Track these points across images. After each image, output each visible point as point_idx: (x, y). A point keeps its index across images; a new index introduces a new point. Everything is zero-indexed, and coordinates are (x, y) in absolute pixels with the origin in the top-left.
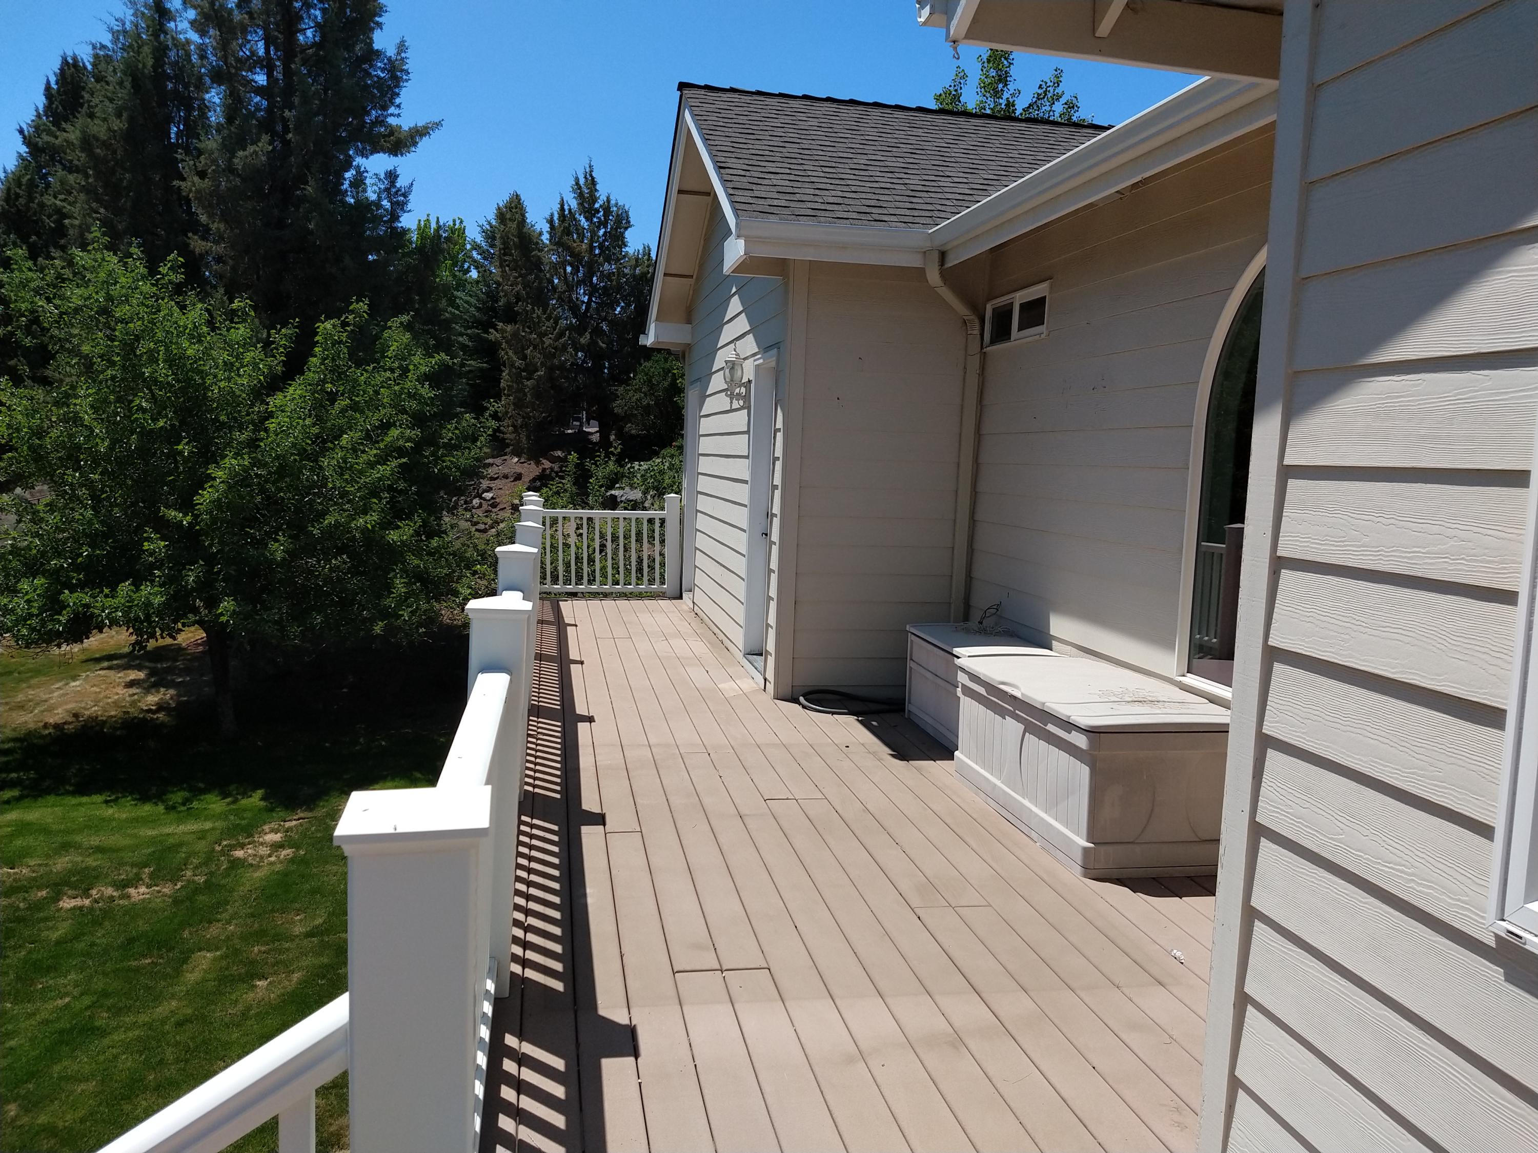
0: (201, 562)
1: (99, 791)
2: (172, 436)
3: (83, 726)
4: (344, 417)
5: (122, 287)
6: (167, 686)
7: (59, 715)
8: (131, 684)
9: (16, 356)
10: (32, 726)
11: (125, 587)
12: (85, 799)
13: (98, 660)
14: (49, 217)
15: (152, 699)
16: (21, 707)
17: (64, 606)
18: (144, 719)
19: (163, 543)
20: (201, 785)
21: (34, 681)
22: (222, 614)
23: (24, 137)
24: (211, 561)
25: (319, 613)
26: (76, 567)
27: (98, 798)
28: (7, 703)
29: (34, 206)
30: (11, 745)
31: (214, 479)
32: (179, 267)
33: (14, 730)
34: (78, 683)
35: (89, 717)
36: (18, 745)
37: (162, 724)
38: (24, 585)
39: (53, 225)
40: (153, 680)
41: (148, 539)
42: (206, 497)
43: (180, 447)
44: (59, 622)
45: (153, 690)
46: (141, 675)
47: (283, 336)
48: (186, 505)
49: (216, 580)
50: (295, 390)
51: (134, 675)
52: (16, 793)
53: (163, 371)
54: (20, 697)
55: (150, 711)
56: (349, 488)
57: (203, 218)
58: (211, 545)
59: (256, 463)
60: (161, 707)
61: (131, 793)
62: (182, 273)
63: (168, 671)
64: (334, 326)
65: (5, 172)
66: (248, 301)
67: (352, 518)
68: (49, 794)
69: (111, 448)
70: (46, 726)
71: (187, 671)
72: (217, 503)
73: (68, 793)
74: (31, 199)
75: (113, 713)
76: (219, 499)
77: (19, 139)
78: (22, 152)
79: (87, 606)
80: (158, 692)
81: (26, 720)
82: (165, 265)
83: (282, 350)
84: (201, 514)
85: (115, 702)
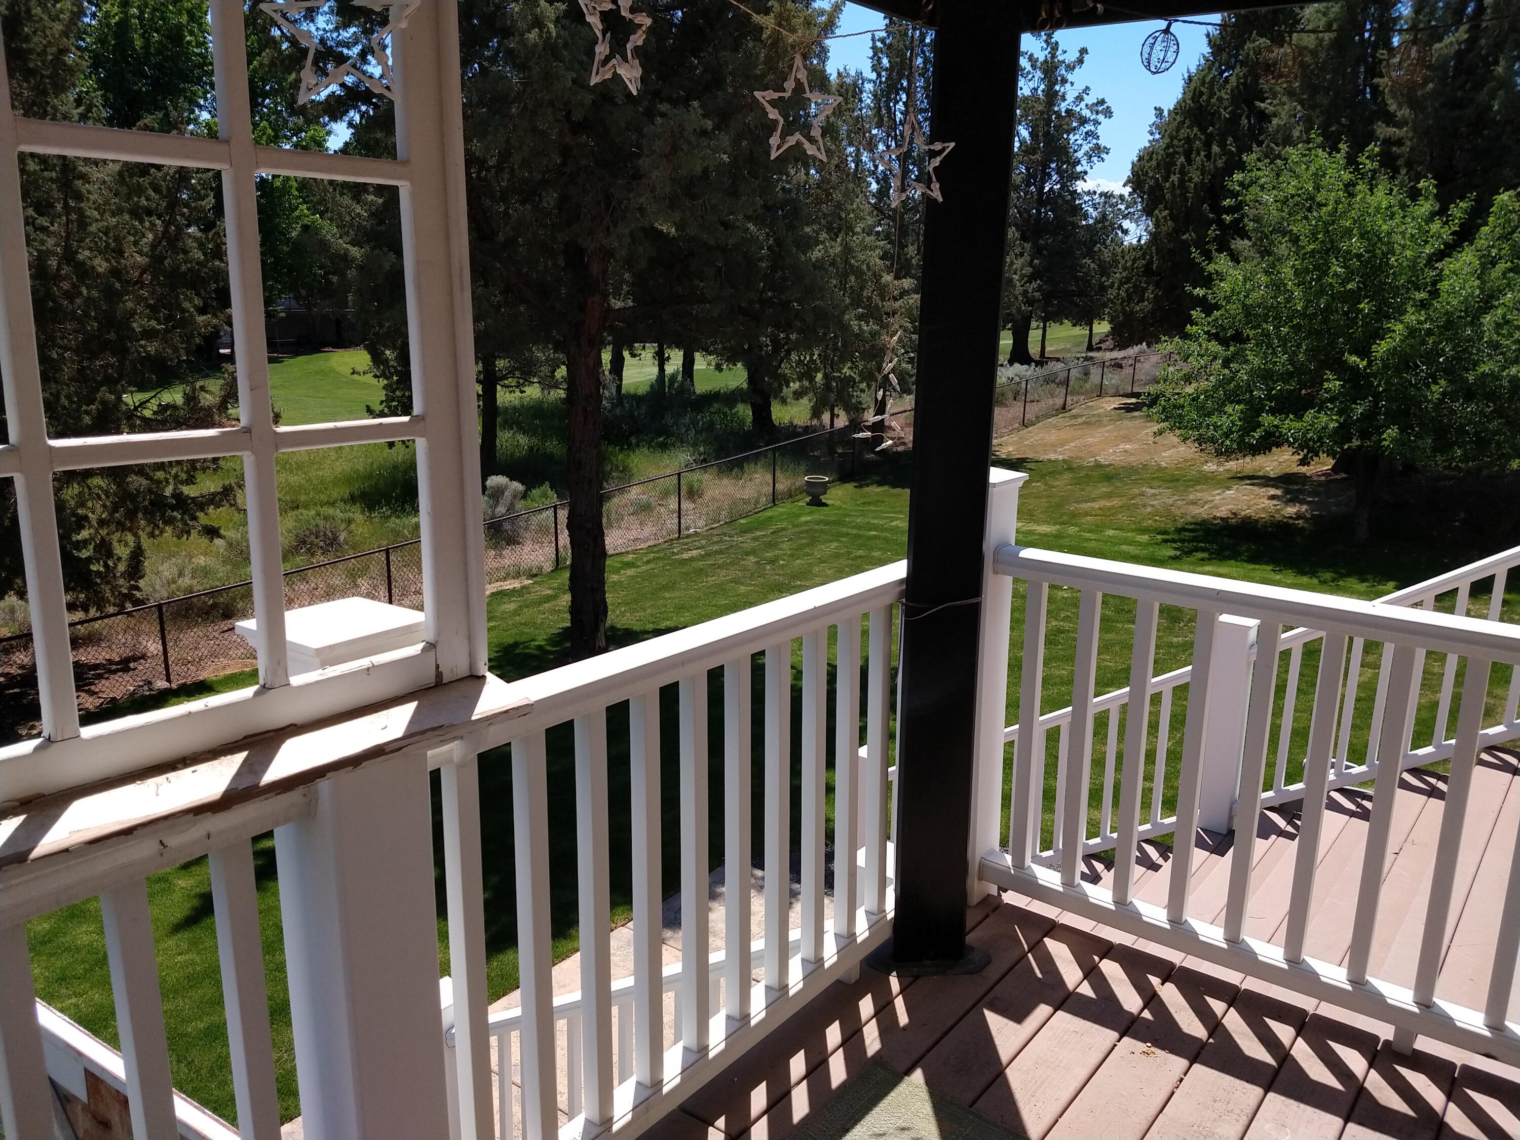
0: (1370, 398)
1: (1267, 564)
2: (1353, 298)
3: (1242, 522)
4: (1505, 278)
5: (1330, 177)
6: (1302, 502)
7: (1223, 512)
8: (1273, 497)
9: (1188, 231)
10: (1206, 517)
11: (1309, 415)
12: (1257, 566)
13: (1242, 478)
14: (1225, 109)
15: (1291, 510)
16: (1194, 503)
17: (1259, 425)
18: (1287, 523)
19: (1338, 383)
20: (1343, 571)
21: (1198, 487)
22: (1385, 439)
23: (1210, 41)
24: (1377, 397)
25: (1460, 448)
26: (1269, 398)
27: (1269, 568)
28: (1183, 500)
29: (1213, 100)
30: (1193, 526)
31: (1394, 331)
32: (1376, 156)
33: (1193, 517)
34: (1231, 492)
35: (1245, 516)
36: (1198, 527)
37: (1303, 528)
38: (1229, 409)
39: (1228, 116)
40: (1288, 497)
41: (1328, 380)
42: (1381, 348)
43: (1361, 306)
44: (1253, 437)
45: (1291, 504)
46: (1279, 492)
47: (1459, 210)
48: (1364, 351)
49: (1379, 414)
50: (1467, 258)
51: (1272, 491)
52: (1205, 555)
53: (1355, 244)
54: (1191, 497)
55: (1291, 518)
56: (1504, 342)
57: (1393, 108)
58: (1379, 385)
59: (1429, 319)
60: (1299, 516)
61: (1291, 568)
62: (1377, 161)
63: (1300, 491)
64: (1510, 197)
65: (1188, 72)
66: (1432, 180)
67: (1504, 368)
68: (1231, 559)
69: (1305, 308)
70: (1215, 518)
71: (1314, 493)
72: (1393, 352)
73: (1242, 560)
74: (1212, 94)
75: (1263, 516)
76: (1395, 348)
77: (1205, 41)
78: (1205, 53)
79: (1277, 426)
80: (1295, 505)
81: (1201, 512)
82: (1363, 155)
83: (1457, 221)
84: (1376, 360)
85: (1263, 508)
